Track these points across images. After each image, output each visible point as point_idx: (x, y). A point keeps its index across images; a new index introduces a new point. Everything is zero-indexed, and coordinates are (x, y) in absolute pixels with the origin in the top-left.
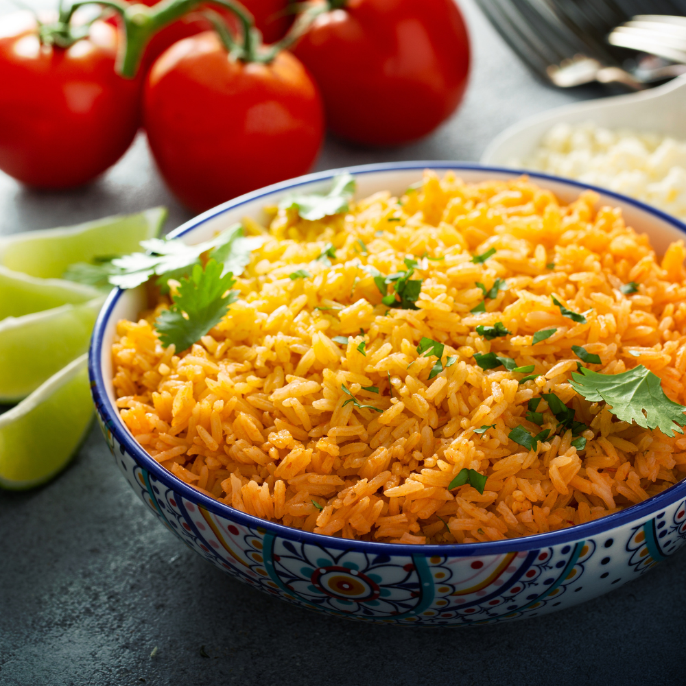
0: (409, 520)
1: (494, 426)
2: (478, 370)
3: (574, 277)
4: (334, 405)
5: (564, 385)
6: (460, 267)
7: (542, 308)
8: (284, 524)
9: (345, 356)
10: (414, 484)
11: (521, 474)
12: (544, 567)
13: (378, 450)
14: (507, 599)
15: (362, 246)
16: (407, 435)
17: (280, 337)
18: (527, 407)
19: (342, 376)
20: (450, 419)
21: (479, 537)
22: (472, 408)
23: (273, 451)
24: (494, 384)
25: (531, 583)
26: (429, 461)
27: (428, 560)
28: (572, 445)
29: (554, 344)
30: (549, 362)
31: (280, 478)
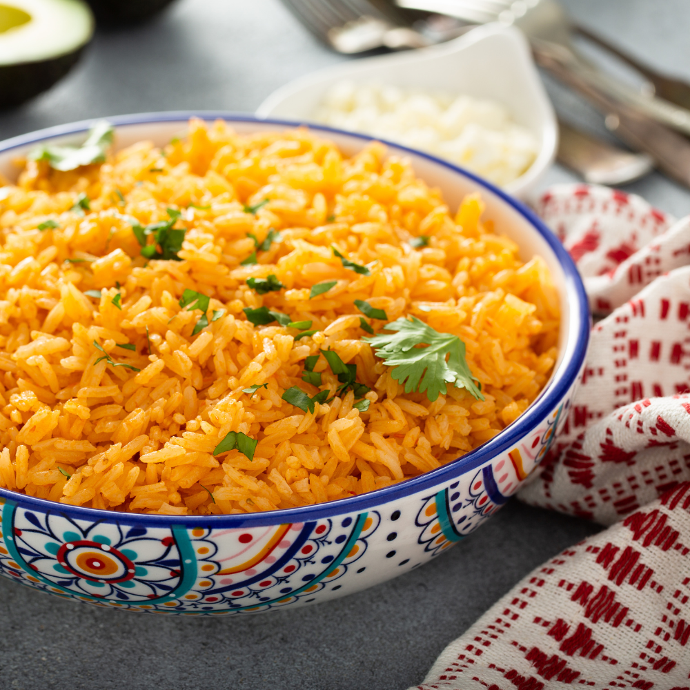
0: (169, 490)
1: (265, 386)
2: (249, 325)
3: (357, 228)
4: (85, 363)
5: (345, 342)
6: (229, 216)
7: (321, 259)
8: (27, 493)
9: (98, 311)
10: (175, 448)
11: (295, 439)
12: (322, 542)
13: (134, 412)
14: (280, 580)
15: (120, 196)
16: (168, 396)
17: (25, 290)
18: (303, 367)
19: (94, 332)
20: (216, 380)
21: (248, 508)
22: (240, 367)
23: (15, 413)
24: (266, 340)
25: (307, 561)
26: (192, 424)
27: (190, 532)
28: (353, 407)
29: (335, 298)
30: (329, 318)
31: (23, 443)
